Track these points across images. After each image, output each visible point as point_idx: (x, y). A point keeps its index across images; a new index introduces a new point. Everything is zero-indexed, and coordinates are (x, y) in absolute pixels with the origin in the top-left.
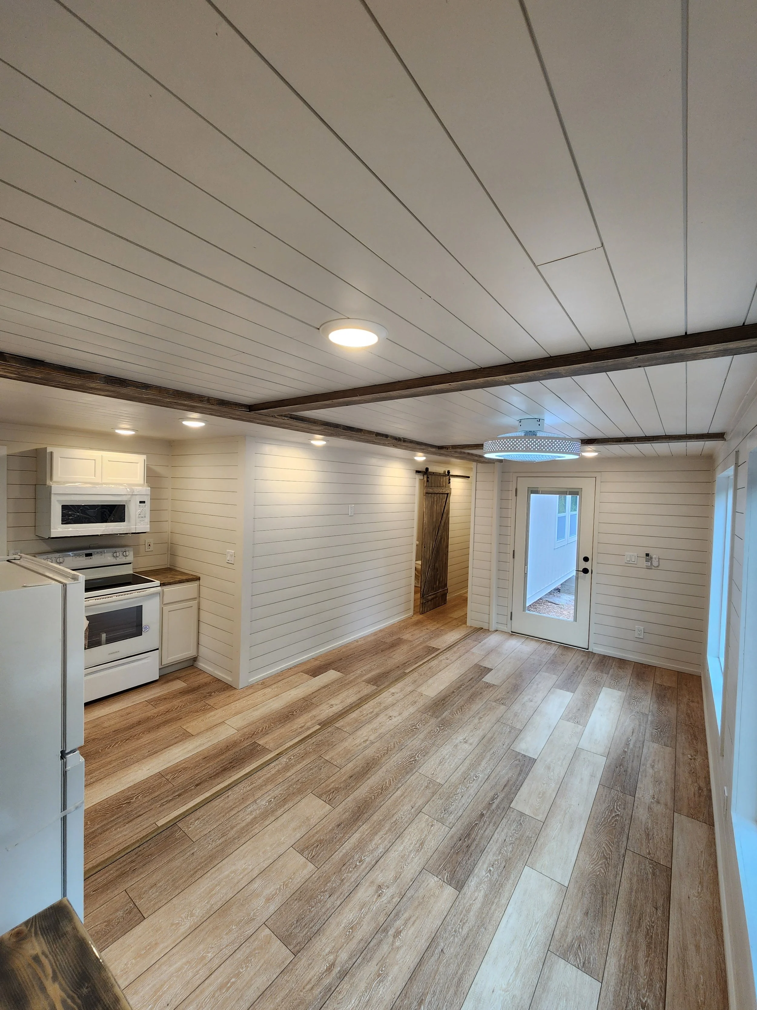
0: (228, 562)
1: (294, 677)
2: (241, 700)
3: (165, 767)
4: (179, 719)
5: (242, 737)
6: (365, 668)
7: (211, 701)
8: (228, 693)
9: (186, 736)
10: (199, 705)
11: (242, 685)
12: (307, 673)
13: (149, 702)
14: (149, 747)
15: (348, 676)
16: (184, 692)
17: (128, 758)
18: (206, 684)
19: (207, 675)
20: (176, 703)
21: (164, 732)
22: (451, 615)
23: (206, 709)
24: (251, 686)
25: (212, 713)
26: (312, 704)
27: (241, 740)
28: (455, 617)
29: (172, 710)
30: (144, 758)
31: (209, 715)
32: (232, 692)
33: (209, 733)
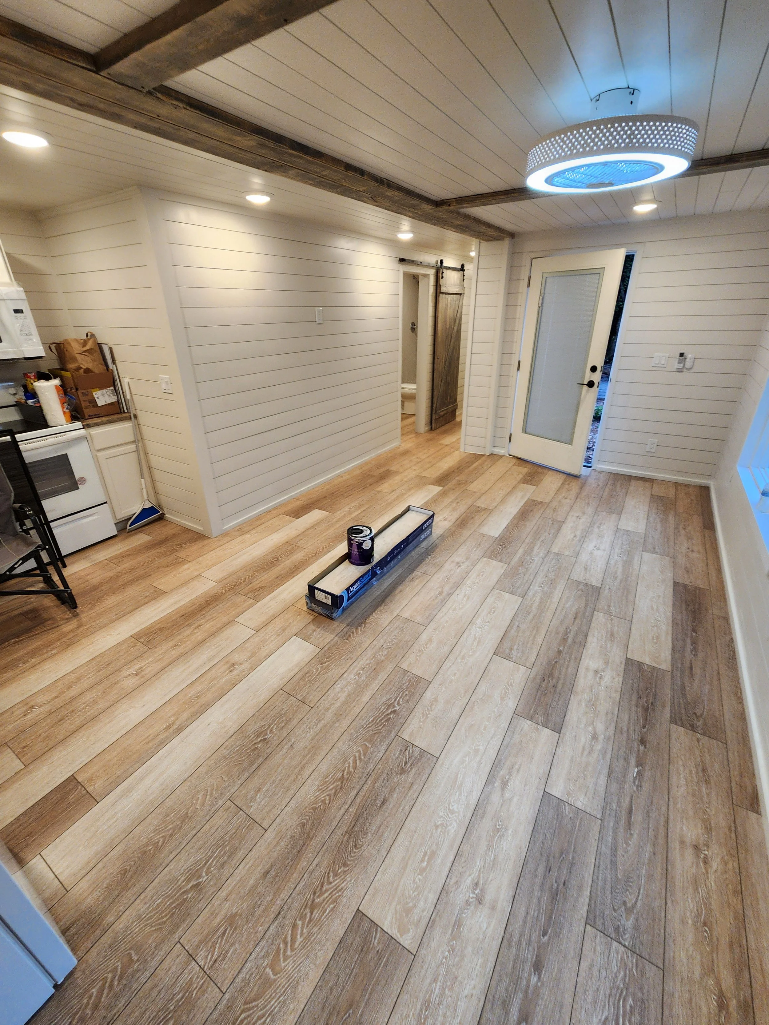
0: (165, 391)
1: (274, 520)
2: (217, 550)
3: (138, 629)
4: (147, 575)
5: (222, 589)
6: (353, 505)
7: (182, 554)
8: (201, 544)
9: (158, 594)
10: (170, 559)
11: (215, 532)
12: (289, 514)
13: (110, 560)
14: (115, 609)
15: (335, 515)
16: (148, 547)
17: (93, 624)
18: (174, 536)
19: (174, 525)
20: (141, 558)
21: (132, 591)
22: (441, 442)
23: (178, 562)
24: (226, 534)
25: (186, 566)
26: (298, 547)
27: (222, 593)
28: (446, 443)
29: (139, 567)
30: (112, 621)
31: (181, 569)
32: (206, 542)
33: (184, 588)
